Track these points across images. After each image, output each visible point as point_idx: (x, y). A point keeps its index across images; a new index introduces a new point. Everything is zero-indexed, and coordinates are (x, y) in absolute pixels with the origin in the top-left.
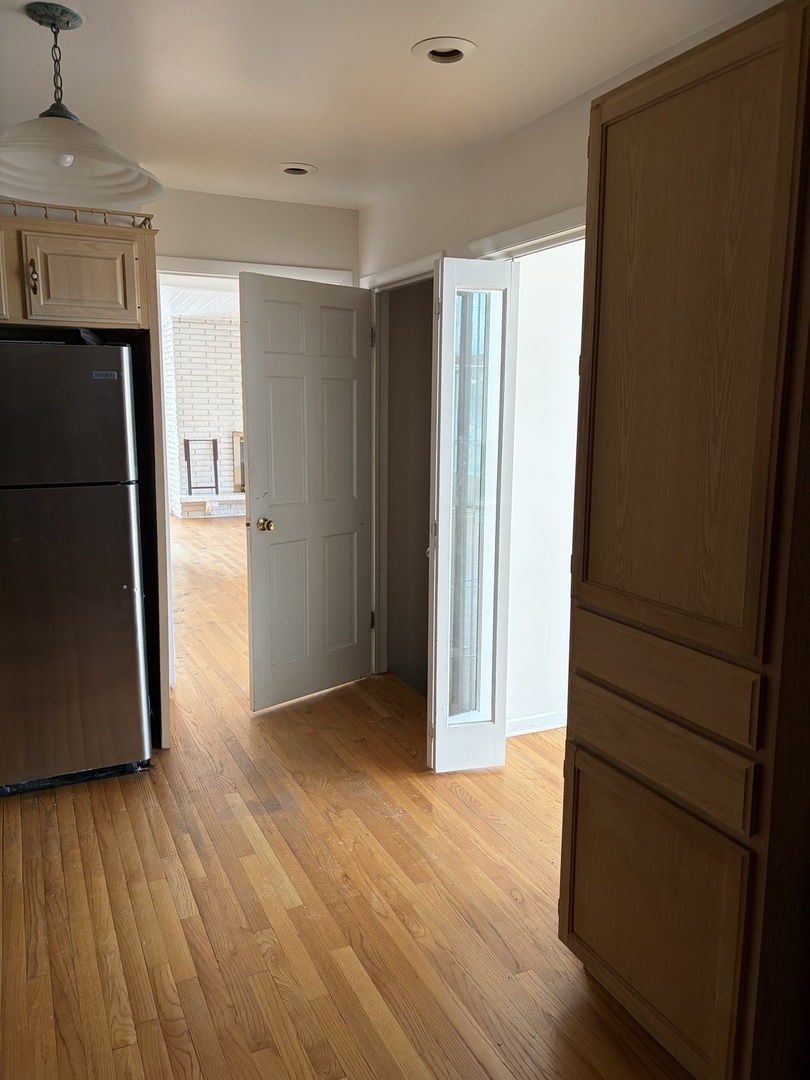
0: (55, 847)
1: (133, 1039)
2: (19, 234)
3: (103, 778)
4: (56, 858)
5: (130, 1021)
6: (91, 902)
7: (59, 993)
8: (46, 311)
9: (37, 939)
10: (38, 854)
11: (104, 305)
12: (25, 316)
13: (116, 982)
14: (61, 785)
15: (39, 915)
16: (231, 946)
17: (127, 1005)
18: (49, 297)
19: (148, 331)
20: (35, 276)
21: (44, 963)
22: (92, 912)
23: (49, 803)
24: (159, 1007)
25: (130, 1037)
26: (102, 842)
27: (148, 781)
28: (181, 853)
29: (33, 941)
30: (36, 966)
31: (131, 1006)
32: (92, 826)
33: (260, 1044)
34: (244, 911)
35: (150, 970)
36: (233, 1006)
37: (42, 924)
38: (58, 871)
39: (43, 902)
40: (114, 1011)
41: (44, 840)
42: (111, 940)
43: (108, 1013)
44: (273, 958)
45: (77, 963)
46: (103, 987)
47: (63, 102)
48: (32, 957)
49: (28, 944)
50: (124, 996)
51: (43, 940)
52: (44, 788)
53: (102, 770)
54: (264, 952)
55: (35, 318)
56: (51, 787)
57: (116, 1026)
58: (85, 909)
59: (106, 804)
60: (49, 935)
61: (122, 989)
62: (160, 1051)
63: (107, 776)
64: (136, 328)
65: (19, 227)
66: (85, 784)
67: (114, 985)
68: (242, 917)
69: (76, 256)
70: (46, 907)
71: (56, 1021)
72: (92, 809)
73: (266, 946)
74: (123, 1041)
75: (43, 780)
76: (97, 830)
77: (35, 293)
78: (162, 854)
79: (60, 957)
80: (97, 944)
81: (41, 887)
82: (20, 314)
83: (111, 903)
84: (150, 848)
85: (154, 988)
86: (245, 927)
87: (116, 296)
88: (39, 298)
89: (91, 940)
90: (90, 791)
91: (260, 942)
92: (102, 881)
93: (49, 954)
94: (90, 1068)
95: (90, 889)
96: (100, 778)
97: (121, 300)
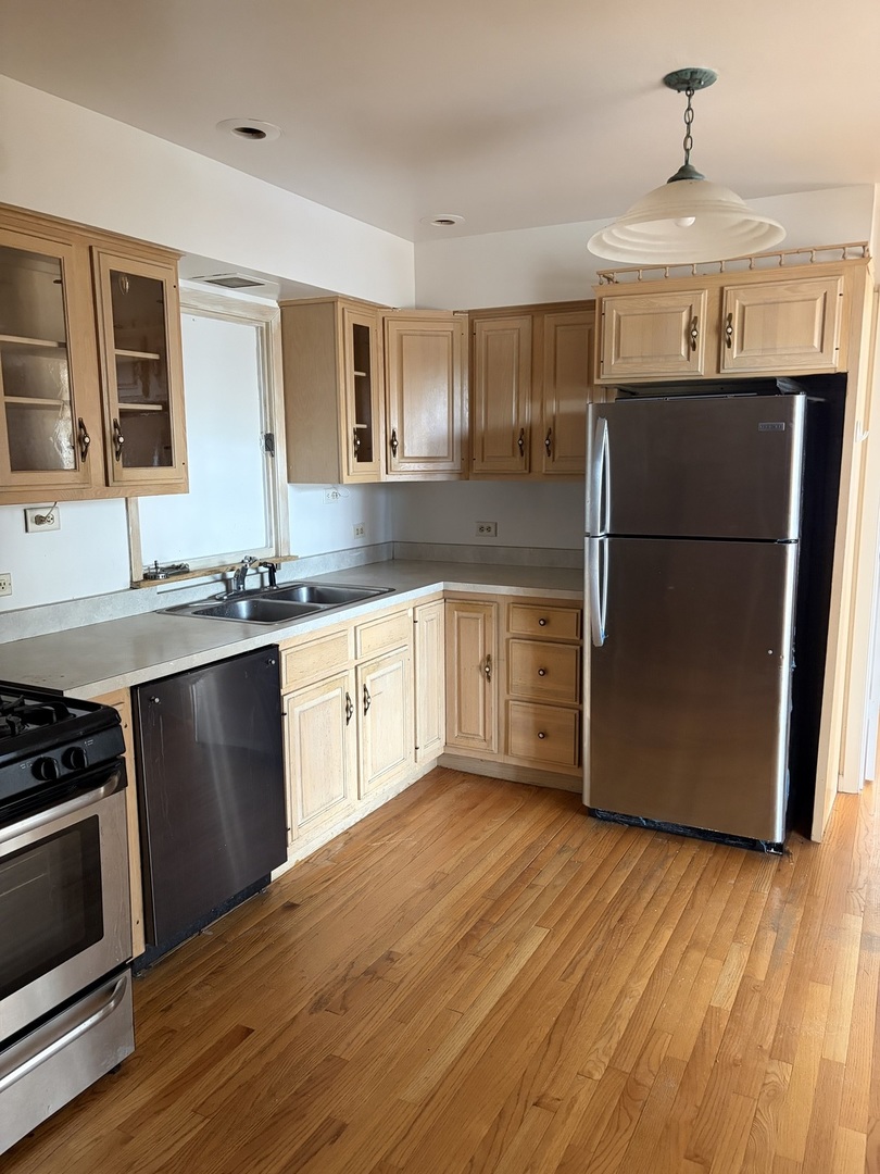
0: (651, 889)
1: (597, 1076)
2: (722, 289)
3: (732, 845)
4: (647, 896)
5: (607, 1061)
6: (647, 947)
7: (572, 1005)
8: (742, 362)
9: (586, 953)
10: (635, 887)
11: (797, 351)
12: (718, 371)
13: (619, 1023)
14: (693, 837)
15: (602, 936)
16: (740, 1056)
17: (614, 1046)
18: (742, 349)
19: (846, 374)
20: (730, 330)
21: (579, 974)
22: (641, 955)
23: (674, 848)
24: (637, 1064)
25: (597, 1074)
26: (692, 903)
27: (773, 866)
28: (755, 947)
29: (583, 953)
30: (572, 973)
31: (616, 1049)
32: (694, 884)
33: (697, 1156)
34: (776, 1032)
35: (652, 1031)
36: (700, 1109)
37: (599, 943)
38: (640, 908)
39: (612, 927)
40: (601, 1044)
41: (649, 877)
42: (639, 987)
43: (595, 1043)
44: (772, 1093)
45: (601, 988)
46: (607, 1020)
47: (690, 163)
48: (574, 965)
49: (579, 953)
50: (616, 1039)
51: (590, 956)
52: (678, 834)
53: (732, 837)
54: (767, 1082)
55: (726, 371)
56: (684, 835)
57: (593, 1057)
58: (637, 952)
59: (720, 870)
60: (597, 956)
61: (619, 1032)
62: (612, 1100)
63: (737, 845)
64: (833, 372)
65: (722, 283)
66: (715, 844)
67: (615, 1024)
68: (770, 1038)
69: (774, 303)
70: (611, 932)
71: (555, 1024)
72: (705, 869)
73: (773, 1078)
74: (589, 1072)
75: (677, 826)
76: (695, 890)
77: (729, 347)
78: (736, 937)
79: (593, 976)
80: (627, 983)
81: (619, 914)
82: (715, 369)
83: (662, 957)
84: (730, 928)
85: (645, 1048)
86: (765, 1047)
87: (812, 338)
88: (733, 351)
89: (625, 976)
90: (715, 853)
91: (769, 1071)
92: (668, 934)
93: (587, 969)
94: (551, 1076)
95: (653, 936)
96: (728, 844)
97: (816, 343)
